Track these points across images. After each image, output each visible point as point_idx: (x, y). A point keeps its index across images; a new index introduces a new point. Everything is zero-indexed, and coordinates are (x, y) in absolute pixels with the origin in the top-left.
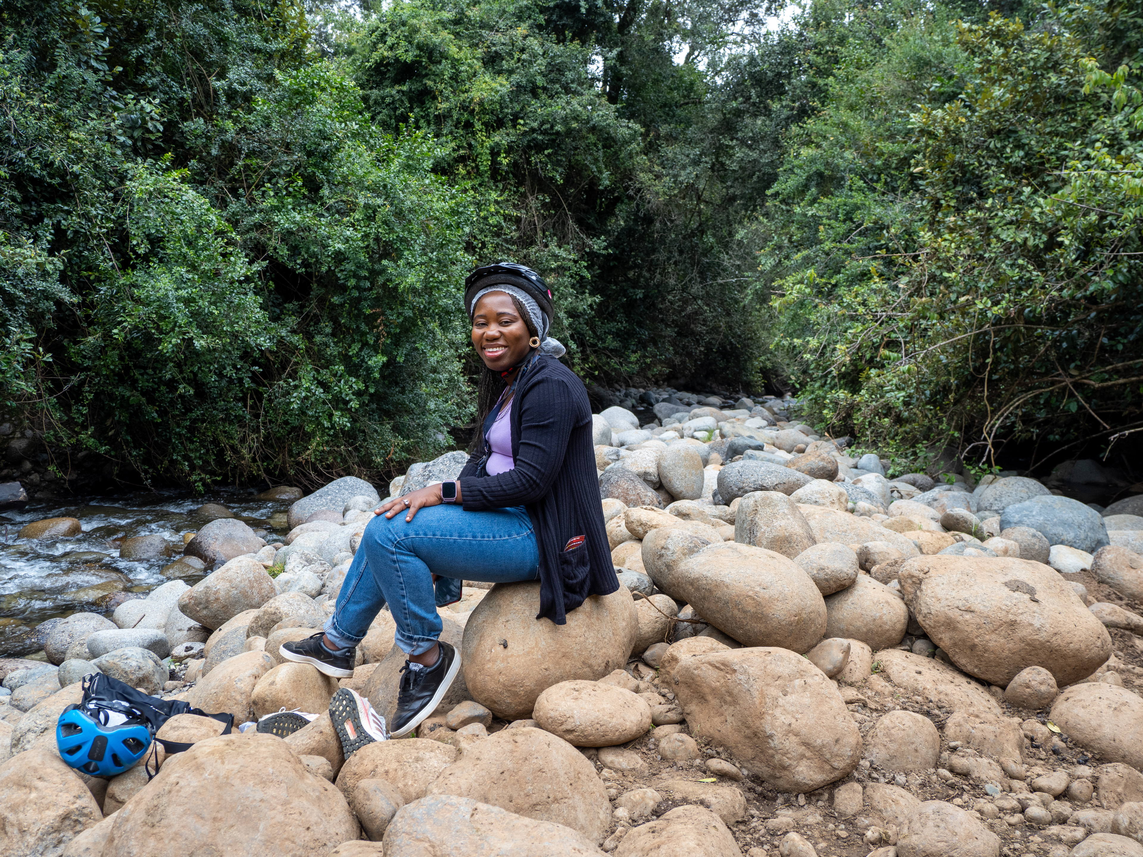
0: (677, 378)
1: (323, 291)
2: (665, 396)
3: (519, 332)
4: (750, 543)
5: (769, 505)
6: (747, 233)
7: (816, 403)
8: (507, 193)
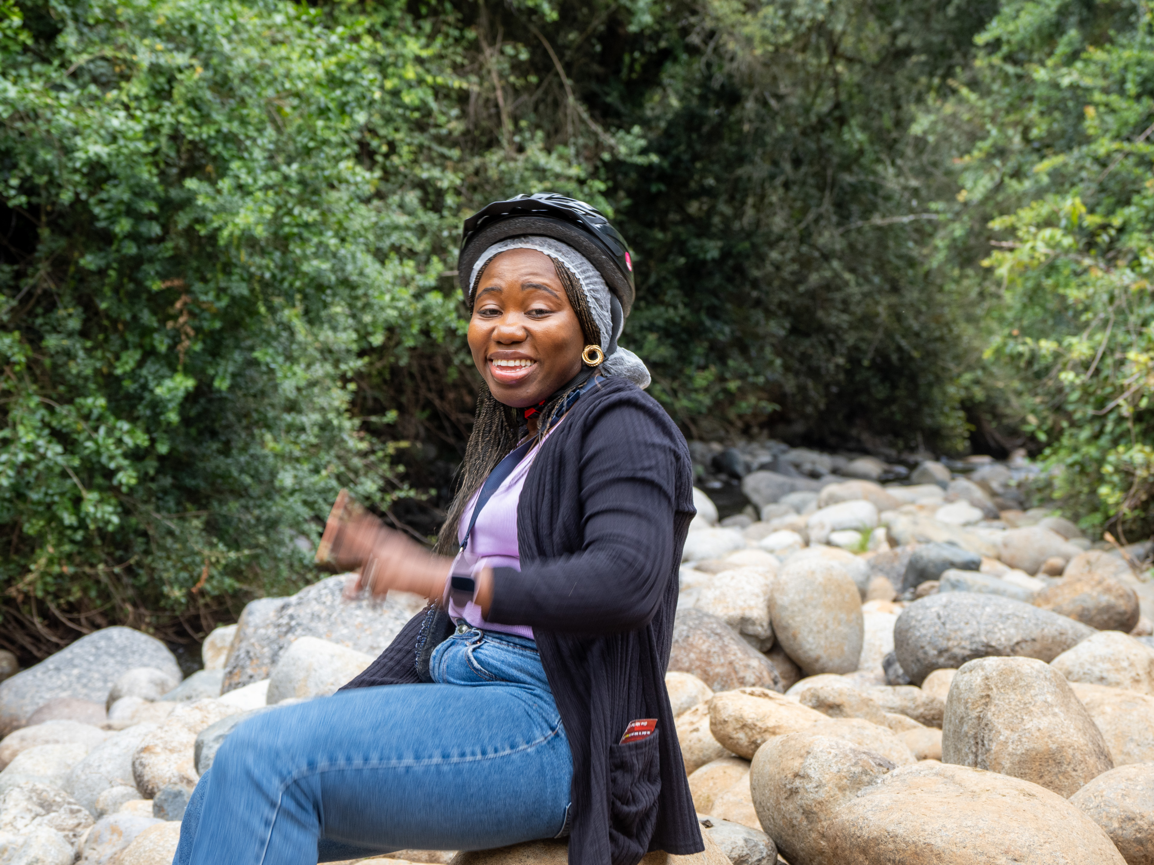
0: (788, 422)
1: (63, 242)
2: (765, 458)
3: (563, 334)
4: (976, 764)
5: (1014, 687)
6: (934, 123)
7: (1083, 471)
8: (439, 41)
